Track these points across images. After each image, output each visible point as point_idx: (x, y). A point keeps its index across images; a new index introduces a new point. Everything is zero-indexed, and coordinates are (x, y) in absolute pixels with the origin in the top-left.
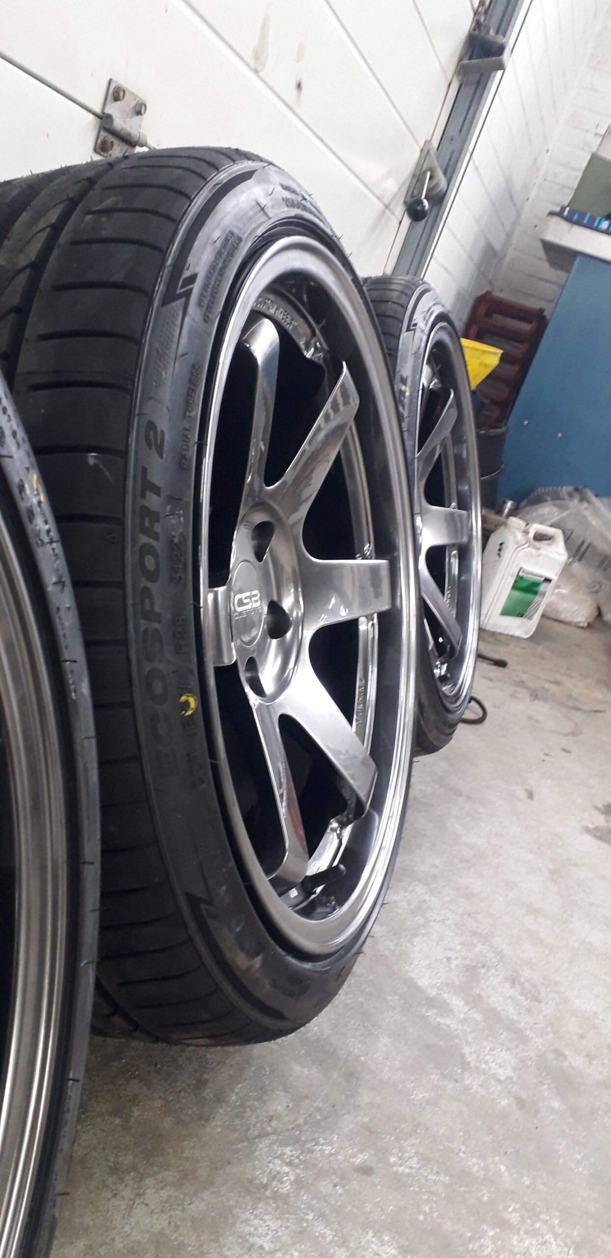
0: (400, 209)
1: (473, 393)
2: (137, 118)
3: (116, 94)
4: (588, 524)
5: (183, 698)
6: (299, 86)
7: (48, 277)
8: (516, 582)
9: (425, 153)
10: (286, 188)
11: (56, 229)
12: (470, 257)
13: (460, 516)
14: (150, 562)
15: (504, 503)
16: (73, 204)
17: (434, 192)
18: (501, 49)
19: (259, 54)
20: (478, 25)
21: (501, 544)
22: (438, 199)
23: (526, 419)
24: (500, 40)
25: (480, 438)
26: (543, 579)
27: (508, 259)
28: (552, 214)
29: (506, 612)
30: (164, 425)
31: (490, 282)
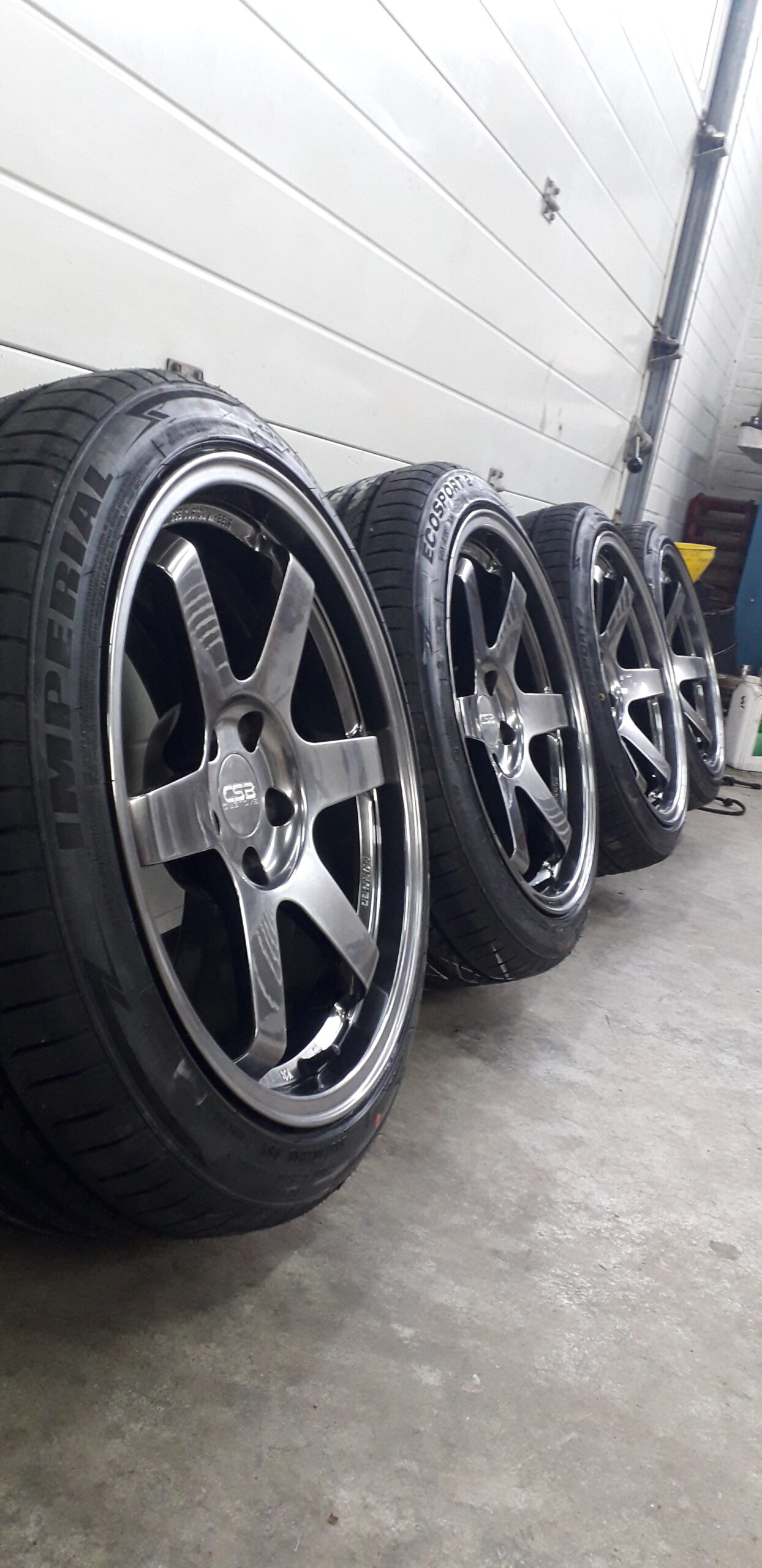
0: (621, 466)
1: (697, 585)
3: (493, 473)
5: (600, 694)
6: (560, 428)
9: (633, 425)
10: (596, 514)
12: (679, 470)
13: (699, 660)
14: (584, 650)
15: (742, 667)
17: (644, 449)
18: (677, 347)
19: (543, 425)
20: (657, 334)
21: (744, 697)
22: (647, 452)
23: (753, 598)
24: (676, 341)
25: (707, 619)
27: (713, 462)
28: (744, 424)
30: (581, 607)
31: (701, 484)
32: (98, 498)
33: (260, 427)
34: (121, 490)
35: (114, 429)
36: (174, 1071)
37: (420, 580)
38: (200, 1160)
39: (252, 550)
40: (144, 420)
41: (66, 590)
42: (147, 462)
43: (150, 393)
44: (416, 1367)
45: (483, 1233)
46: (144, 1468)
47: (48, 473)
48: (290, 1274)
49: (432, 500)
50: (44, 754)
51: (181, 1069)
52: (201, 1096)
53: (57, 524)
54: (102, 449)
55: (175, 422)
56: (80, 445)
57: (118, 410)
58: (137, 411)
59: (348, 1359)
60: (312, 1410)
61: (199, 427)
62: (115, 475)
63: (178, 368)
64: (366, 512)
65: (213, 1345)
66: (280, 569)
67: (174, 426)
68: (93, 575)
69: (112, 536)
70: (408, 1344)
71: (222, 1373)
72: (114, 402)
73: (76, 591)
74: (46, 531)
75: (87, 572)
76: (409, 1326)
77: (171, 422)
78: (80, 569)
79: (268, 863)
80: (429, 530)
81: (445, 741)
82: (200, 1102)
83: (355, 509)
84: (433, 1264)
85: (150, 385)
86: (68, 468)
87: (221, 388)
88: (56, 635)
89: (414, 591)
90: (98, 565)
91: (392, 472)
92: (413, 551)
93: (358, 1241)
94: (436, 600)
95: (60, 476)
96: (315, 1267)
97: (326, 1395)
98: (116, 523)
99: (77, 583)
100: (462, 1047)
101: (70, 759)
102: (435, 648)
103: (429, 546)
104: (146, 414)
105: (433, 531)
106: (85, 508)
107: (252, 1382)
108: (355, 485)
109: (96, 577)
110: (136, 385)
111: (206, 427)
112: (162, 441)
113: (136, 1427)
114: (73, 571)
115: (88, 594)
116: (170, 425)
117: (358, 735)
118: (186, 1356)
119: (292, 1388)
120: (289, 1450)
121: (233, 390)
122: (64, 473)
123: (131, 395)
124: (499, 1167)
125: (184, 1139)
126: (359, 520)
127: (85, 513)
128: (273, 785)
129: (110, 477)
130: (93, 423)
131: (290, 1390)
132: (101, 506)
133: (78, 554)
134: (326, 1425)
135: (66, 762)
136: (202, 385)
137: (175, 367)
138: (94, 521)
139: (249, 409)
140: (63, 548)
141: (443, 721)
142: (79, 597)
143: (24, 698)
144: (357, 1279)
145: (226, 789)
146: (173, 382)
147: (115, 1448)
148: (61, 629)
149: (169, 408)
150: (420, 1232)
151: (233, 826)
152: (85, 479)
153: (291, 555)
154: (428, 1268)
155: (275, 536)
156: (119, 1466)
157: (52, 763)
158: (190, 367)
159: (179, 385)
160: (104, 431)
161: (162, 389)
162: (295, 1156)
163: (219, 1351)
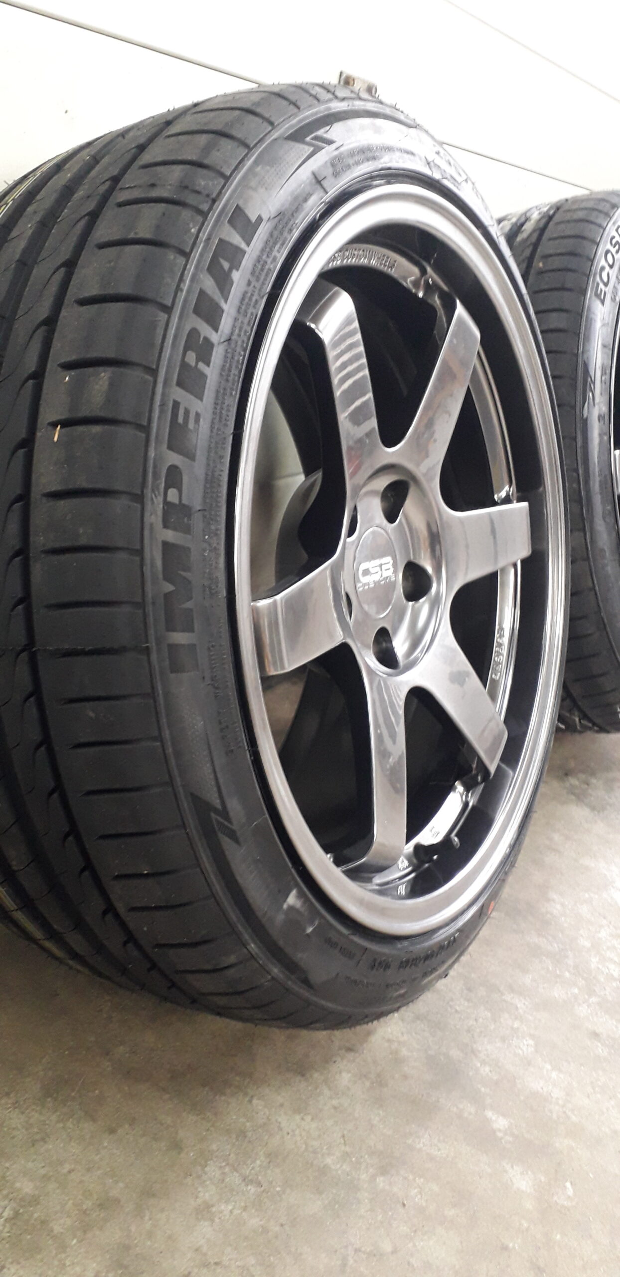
32: (243, 245)
33: (438, 153)
34: (271, 235)
35: (269, 159)
36: (285, 901)
37: (590, 322)
38: (306, 982)
39: (416, 295)
40: (306, 147)
41: (197, 364)
42: (306, 200)
43: (316, 113)
44: (508, 1167)
45: (583, 1010)
46: (230, 1260)
47: (186, 214)
48: (389, 1041)
49: (608, 234)
50: (159, 563)
51: (292, 899)
52: (311, 923)
53: (193, 280)
54: (253, 184)
55: (342, 149)
56: (227, 178)
57: (275, 135)
58: (298, 136)
59: (439, 1150)
60: (401, 1210)
61: (370, 155)
62: (265, 217)
63: (352, 83)
64: (536, 246)
65: (309, 1118)
66: (444, 319)
67: (341, 154)
68: (229, 344)
69: (256, 294)
70: (502, 1138)
71: (315, 1152)
72: (271, 123)
73: (208, 365)
74: (178, 289)
75: (222, 340)
76: (504, 1115)
77: (337, 149)
78: (214, 337)
79: (400, 645)
80: (603, 269)
81: (597, 500)
82: (309, 930)
83: (525, 241)
84: (531, 1042)
85: (316, 102)
86: (210, 209)
87: (397, 107)
88: (180, 420)
89: (582, 336)
90: (237, 331)
91: (567, 200)
92: (584, 292)
93: (458, 1008)
94: (604, 346)
95: (200, 219)
96: (414, 1034)
97: (416, 1191)
98: (262, 278)
99: (211, 355)
100: (573, 793)
101: (188, 569)
102: (597, 400)
103: (601, 286)
104: (308, 139)
105: (607, 268)
106: (226, 259)
107: (344, 1167)
108: (525, 213)
109: (233, 346)
110: (298, 103)
111: (377, 154)
112: (324, 174)
113: (226, 1208)
114: (206, 340)
115: (223, 368)
116: (336, 153)
117: (507, 500)
118: (280, 1129)
119: (382, 1178)
120: (375, 1255)
121: (410, 109)
122: (205, 215)
123: (294, 115)
124: (603, 934)
125: (291, 966)
126: (527, 253)
127: (226, 265)
128: (412, 557)
129: (260, 219)
130: (243, 151)
131: (380, 1180)
132: (246, 256)
133: (212, 316)
134: (414, 1229)
135: (182, 573)
136: (376, 102)
137: (347, 81)
138: (236, 275)
139: (427, 132)
140: (197, 311)
141: (597, 479)
142: (212, 373)
143: (139, 498)
144: (455, 1053)
145: (363, 566)
146: (343, 99)
147: (204, 1232)
148: (187, 412)
149: (336, 131)
150: (521, 1004)
151: (366, 607)
152: (230, 222)
153: (458, 302)
154: (526, 1046)
155: (443, 281)
156: (205, 1254)
157: (168, 576)
158: (364, 81)
159: (350, 103)
160: (256, 163)
161: (330, 109)
162: (405, 964)
163: (314, 1125)
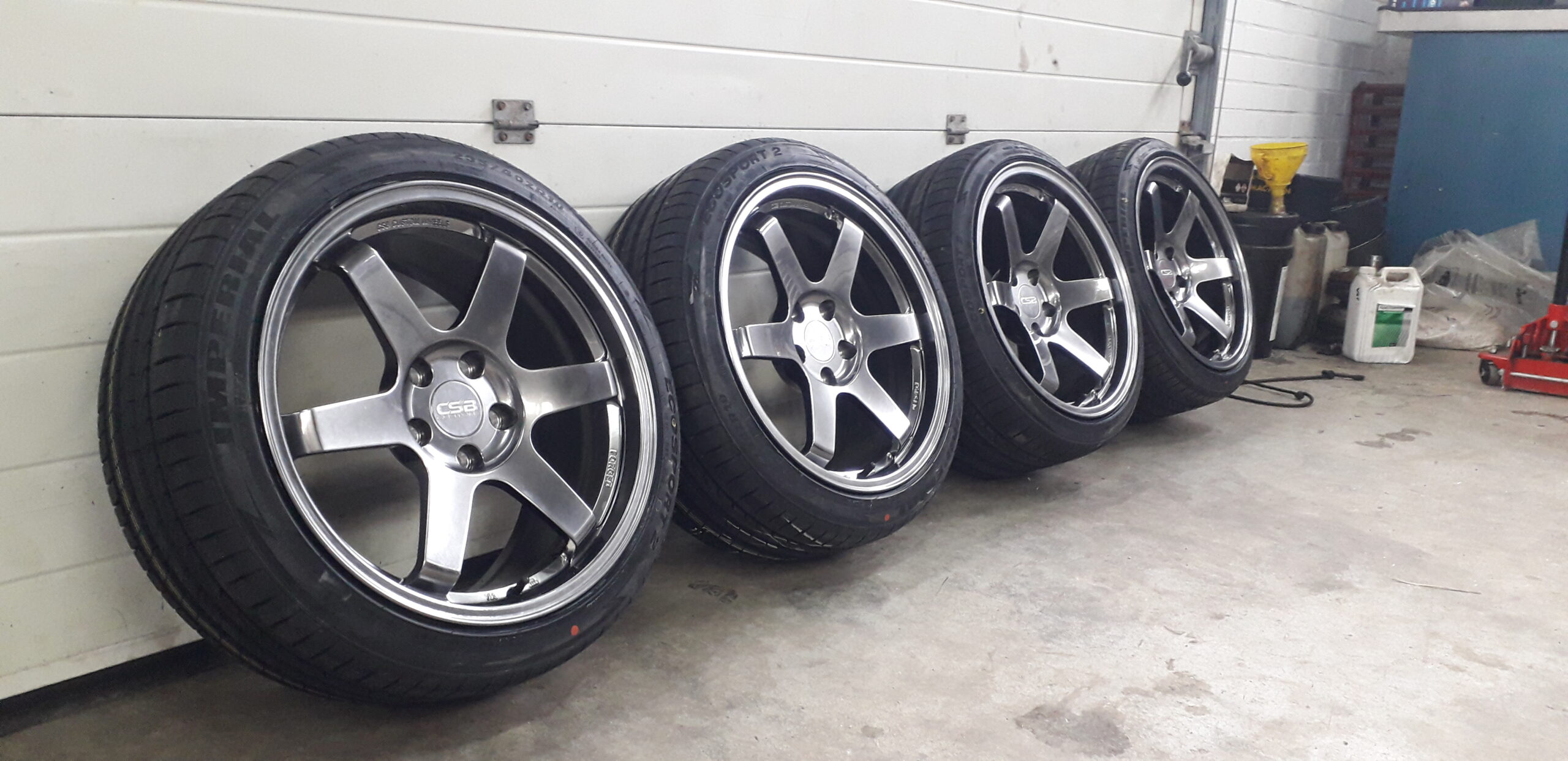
2: (963, 124)
3: (953, 118)
4: (1474, 261)
5: (980, 309)
6: (1055, 62)
7: (926, 204)
8: (1377, 317)
9: (1187, 39)
11: (926, 190)
14: (962, 272)
16: (930, 181)
17: (1200, 60)
19: (1024, 65)
21: (1358, 289)
22: (1208, 62)
26: (1403, 310)
28: (1380, 9)
29: (1376, 344)
30: (962, 235)
32: (264, 231)
34: (285, 223)
35: (289, 185)
40: (319, 175)
41: (229, 290)
43: (332, 155)
47: (231, 221)
49: (719, 175)
50: (206, 389)
51: (325, 577)
52: (346, 595)
53: (229, 252)
54: (275, 199)
56: (258, 199)
57: (297, 172)
58: (316, 169)
62: (282, 214)
64: (671, 189)
67: (349, 173)
68: (252, 279)
72: (296, 167)
73: (237, 290)
74: (219, 257)
75: (247, 277)
77: (347, 171)
78: (241, 277)
82: (345, 599)
86: (245, 216)
88: (218, 318)
89: (686, 248)
90: (257, 272)
92: (690, 218)
94: (708, 253)
95: (237, 221)
99: (238, 285)
102: (702, 291)
103: (707, 211)
104: (324, 169)
106: (251, 239)
112: (333, 185)
114: (236, 278)
115: (246, 291)
116: (345, 173)
122: (240, 220)
123: (314, 159)
127: (251, 242)
129: (278, 216)
130: (273, 183)
132: (266, 236)
133: (241, 267)
135: (221, 392)
138: (258, 246)
140: (230, 266)
142: (238, 293)
143: (194, 357)
145: (441, 405)
148: (222, 314)
152: (256, 221)
160: (280, 188)
161: (345, 150)
